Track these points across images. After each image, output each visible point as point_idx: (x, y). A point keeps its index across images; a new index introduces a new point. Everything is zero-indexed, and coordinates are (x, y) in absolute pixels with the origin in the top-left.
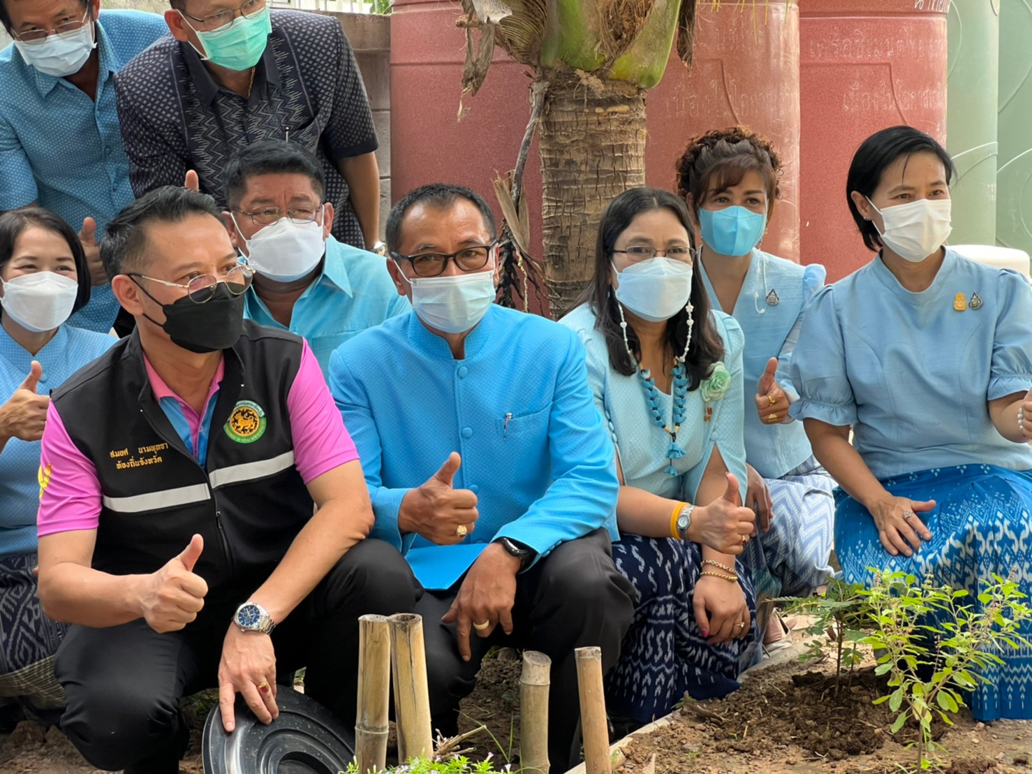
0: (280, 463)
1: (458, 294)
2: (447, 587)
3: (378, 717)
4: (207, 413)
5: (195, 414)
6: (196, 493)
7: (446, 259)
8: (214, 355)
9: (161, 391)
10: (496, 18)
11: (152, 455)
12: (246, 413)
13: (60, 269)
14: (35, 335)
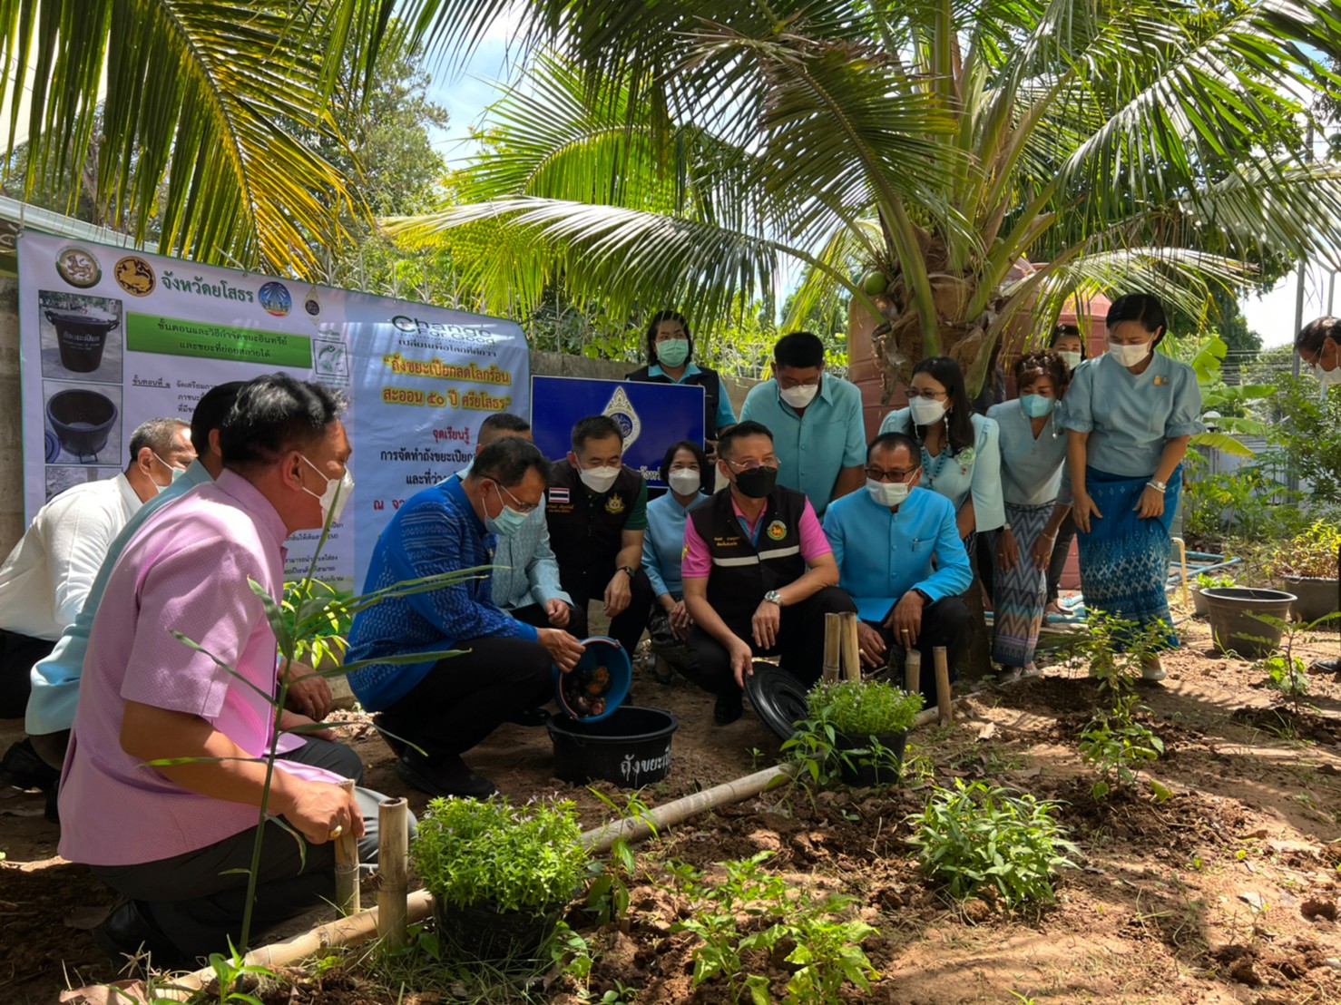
0: (793, 550)
1: (884, 492)
2: (879, 620)
3: (834, 662)
4: (758, 525)
5: (753, 525)
6: (752, 560)
7: (883, 473)
8: (763, 499)
9: (738, 513)
10: (898, 363)
11: (733, 542)
12: (778, 527)
13: (692, 467)
14: (684, 497)
